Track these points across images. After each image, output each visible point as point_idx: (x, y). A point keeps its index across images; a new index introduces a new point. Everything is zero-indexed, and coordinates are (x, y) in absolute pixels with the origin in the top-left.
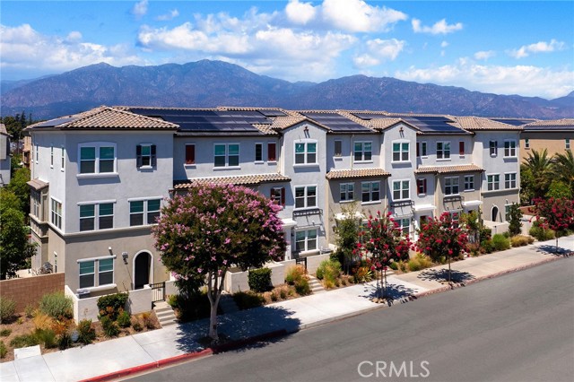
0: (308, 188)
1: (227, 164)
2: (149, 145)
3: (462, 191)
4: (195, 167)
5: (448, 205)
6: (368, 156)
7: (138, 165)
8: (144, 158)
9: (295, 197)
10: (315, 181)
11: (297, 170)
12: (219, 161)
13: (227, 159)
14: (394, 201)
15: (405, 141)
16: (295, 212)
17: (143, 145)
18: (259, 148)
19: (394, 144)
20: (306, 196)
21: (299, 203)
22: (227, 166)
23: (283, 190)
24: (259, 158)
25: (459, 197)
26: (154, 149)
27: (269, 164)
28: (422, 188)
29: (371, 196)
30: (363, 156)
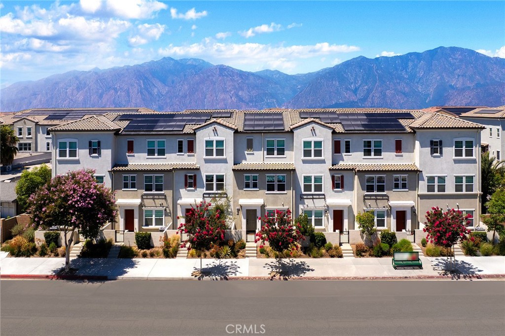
0: (217, 176)
1: (156, 154)
2: (97, 141)
3: (390, 189)
4: (134, 156)
5: (368, 202)
6: (281, 152)
7: (90, 153)
8: (94, 149)
9: (205, 182)
10: (223, 170)
11: (207, 161)
12: (151, 152)
13: (156, 151)
14: (303, 193)
15: (318, 139)
16: (205, 194)
17: (93, 141)
18: (180, 143)
19: (305, 142)
20: (215, 182)
21: (210, 187)
22: (156, 156)
23: (195, 176)
24: (180, 150)
25: (385, 195)
26: (99, 143)
27: (189, 156)
28: (339, 183)
29: (276, 187)
30: (276, 152)
